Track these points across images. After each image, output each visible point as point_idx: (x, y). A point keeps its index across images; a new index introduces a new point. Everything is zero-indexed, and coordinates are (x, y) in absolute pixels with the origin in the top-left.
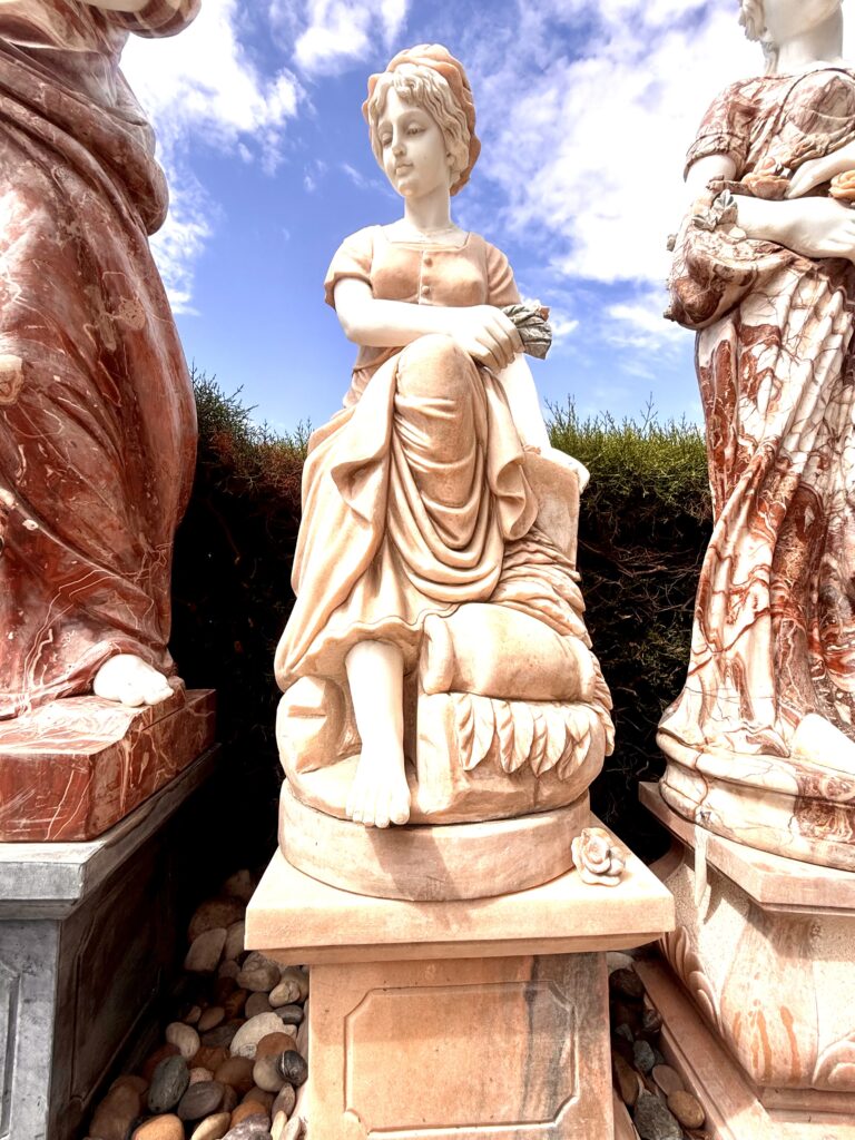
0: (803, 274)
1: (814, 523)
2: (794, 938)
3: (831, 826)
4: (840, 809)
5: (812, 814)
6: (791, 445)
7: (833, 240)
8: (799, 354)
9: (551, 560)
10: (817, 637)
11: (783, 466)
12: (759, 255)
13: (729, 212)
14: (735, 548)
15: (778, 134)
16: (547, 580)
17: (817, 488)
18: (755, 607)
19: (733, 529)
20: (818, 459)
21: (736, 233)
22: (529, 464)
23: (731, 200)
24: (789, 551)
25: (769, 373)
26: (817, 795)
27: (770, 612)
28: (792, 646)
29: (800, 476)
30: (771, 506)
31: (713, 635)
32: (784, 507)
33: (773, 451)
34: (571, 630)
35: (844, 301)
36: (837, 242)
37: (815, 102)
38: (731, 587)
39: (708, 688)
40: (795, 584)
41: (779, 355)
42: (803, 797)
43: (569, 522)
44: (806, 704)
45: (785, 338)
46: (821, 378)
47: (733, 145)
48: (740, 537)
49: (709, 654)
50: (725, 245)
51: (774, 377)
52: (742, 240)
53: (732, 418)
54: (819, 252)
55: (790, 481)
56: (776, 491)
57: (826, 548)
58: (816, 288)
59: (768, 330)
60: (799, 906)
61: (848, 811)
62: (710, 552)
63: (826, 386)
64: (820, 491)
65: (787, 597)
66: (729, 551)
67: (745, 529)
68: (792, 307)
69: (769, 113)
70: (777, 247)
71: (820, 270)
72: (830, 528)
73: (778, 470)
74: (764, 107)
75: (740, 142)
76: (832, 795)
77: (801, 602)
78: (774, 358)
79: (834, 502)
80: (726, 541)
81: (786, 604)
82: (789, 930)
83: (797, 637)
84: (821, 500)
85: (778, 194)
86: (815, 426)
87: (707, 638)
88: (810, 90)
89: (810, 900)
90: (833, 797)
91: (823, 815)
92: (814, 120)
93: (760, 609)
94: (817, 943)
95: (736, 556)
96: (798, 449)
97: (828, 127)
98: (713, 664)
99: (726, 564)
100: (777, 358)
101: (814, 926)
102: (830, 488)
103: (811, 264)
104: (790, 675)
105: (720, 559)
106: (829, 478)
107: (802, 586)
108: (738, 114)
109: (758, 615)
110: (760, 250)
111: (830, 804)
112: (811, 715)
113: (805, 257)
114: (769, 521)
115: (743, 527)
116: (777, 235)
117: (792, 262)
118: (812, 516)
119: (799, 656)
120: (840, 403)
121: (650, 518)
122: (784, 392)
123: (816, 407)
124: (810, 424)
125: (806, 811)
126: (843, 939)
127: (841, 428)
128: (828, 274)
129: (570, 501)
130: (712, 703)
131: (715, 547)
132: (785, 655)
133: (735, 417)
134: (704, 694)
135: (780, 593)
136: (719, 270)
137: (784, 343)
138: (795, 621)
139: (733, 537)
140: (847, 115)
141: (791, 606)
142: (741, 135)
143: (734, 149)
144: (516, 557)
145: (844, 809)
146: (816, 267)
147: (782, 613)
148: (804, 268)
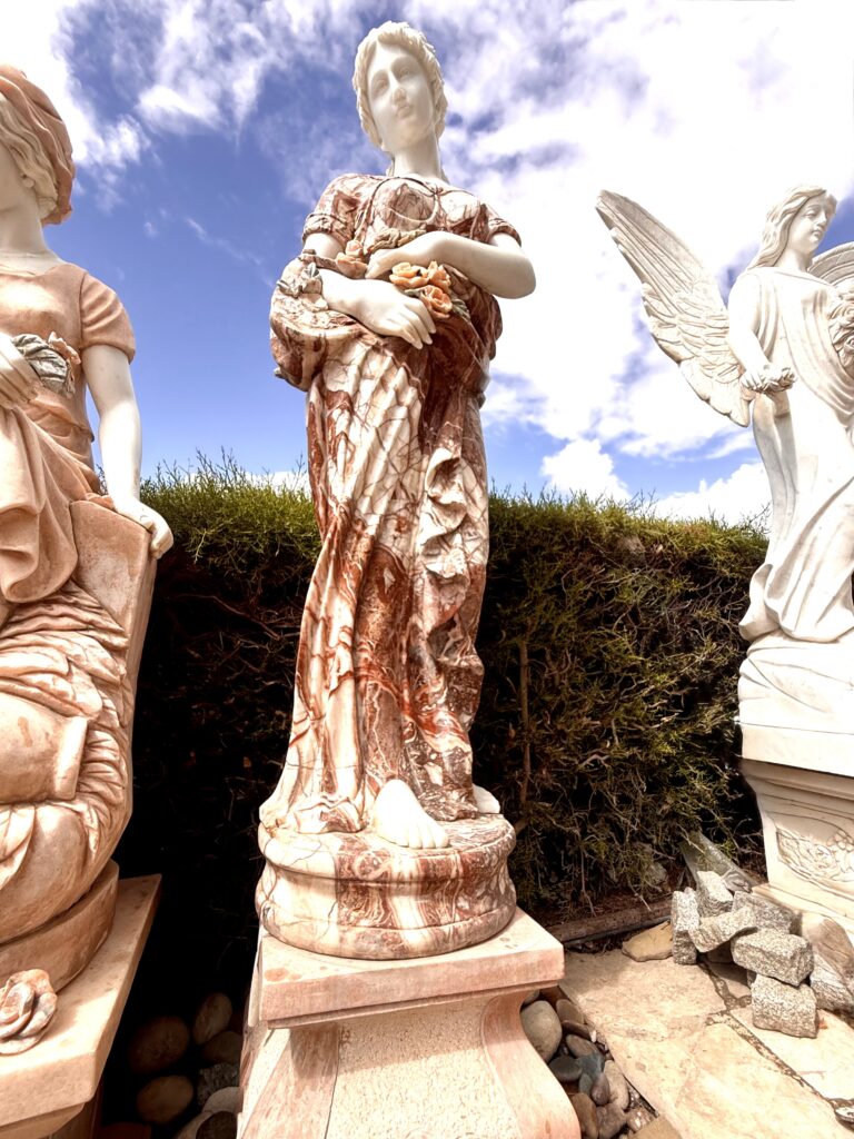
0: (369, 348)
1: (396, 585)
2: (321, 1052)
3: (366, 910)
4: (372, 888)
5: (351, 898)
6: (364, 506)
7: (390, 320)
8: (369, 421)
9: (84, 626)
10: (407, 699)
11: (359, 528)
12: (332, 325)
13: (314, 283)
14: (326, 609)
15: (372, 224)
16: (60, 649)
17: (394, 550)
18: (338, 671)
19: (324, 589)
20: (395, 522)
21: (321, 303)
22: (83, 514)
23: (316, 273)
24: (372, 612)
25: (343, 437)
26: (352, 876)
27: (355, 675)
28: (378, 709)
29: (372, 538)
30: (351, 567)
31: (312, 701)
32: (360, 568)
33: (345, 512)
34: (81, 709)
35: (409, 377)
36: (393, 321)
37: (391, 202)
38: (327, 649)
39: (305, 760)
40: (377, 645)
41: (351, 421)
42: (341, 880)
43: (127, 583)
44: (390, 770)
45: (356, 405)
46: (388, 444)
47: (335, 227)
48: (331, 598)
49: (308, 722)
50: (306, 311)
51: (347, 440)
52: (322, 310)
53: (319, 478)
54: (381, 329)
55: (365, 543)
56: (354, 552)
57: (414, 609)
58: (382, 362)
59: (342, 395)
60: (308, 1016)
61: (380, 890)
62: (305, 613)
63: (395, 452)
64: (399, 554)
65: (370, 659)
66: (322, 614)
67: (334, 590)
68: (361, 375)
69: (365, 205)
70: (350, 320)
71: (385, 346)
72: (415, 589)
73: (355, 532)
74: (363, 200)
75: (342, 226)
76: (364, 874)
77: (385, 663)
78: (346, 422)
79: (416, 564)
80: (320, 602)
81: (370, 666)
82: (315, 1044)
83: (382, 699)
84: (401, 563)
85: (356, 274)
86: (388, 490)
87: (308, 705)
88: (387, 190)
89: (320, 1006)
90: (365, 876)
91: (360, 898)
92: (393, 216)
93: (342, 672)
94: (348, 1051)
95: (330, 618)
96: (372, 509)
97: (405, 225)
98: (311, 734)
99: (321, 625)
100: (350, 424)
101: (343, 1032)
102: (411, 550)
103: (377, 339)
104: (377, 740)
105: (315, 620)
106: (409, 540)
107: (387, 647)
108: (341, 201)
109: (341, 679)
110: (335, 322)
111: (364, 884)
112: (392, 782)
113: (374, 333)
114: (349, 582)
115: (331, 588)
116: (349, 309)
117: (360, 336)
118: (392, 577)
119: (386, 719)
120: (420, 471)
121: (296, 578)
122: (356, 455)
123: (386, 471)
124: (381, 487)
125: (345, 895)
126: (374, 1040)
127: (420, 494)
128: (392, 350)
129: (132, 556)
130: (308, 777)
131: (309, 609)
132: (371, 719)
133: (323, 477)
134: (300, 767)
135: (365, 655)
136: (290, 333)
137: (356, 410)
138: (380, 684)
139: (325, 599)
140: (420, 219)
141: (375, 669)
142: (344, 220)
143: (337, 231)
144: (26, 624)
145: (376, 888)
146: (382, 342)
147: (367, 676)
148: (370, 342)
